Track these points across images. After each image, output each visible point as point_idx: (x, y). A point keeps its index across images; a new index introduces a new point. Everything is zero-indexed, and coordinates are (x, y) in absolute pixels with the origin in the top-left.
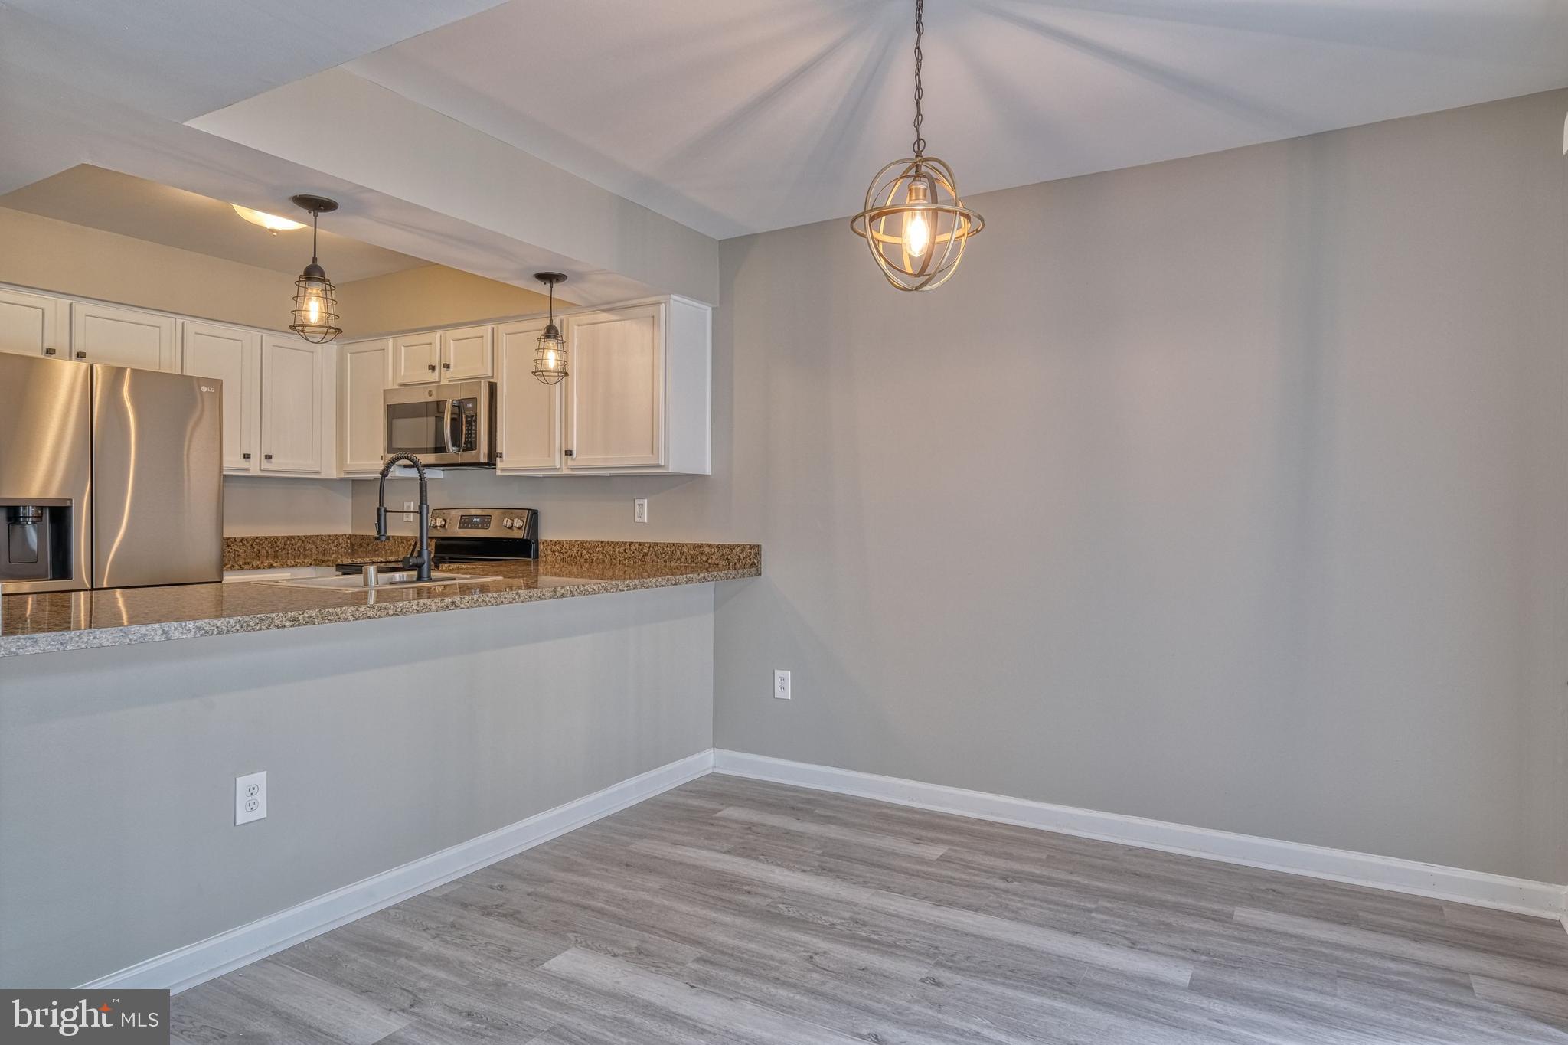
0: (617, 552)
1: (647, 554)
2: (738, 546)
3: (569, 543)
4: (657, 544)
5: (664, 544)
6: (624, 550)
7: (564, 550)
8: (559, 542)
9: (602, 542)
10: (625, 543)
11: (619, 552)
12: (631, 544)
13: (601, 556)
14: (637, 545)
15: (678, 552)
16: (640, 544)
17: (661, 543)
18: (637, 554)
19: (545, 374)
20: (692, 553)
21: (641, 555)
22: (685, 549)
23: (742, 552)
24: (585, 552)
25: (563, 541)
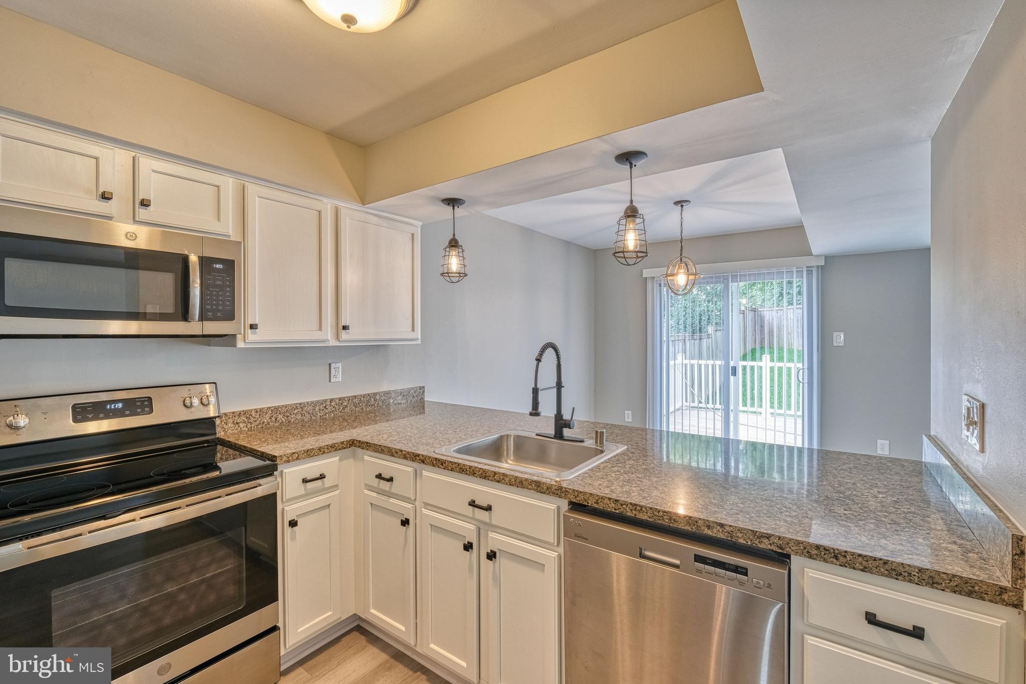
0: (317, 410)
1: (346, 406)
2: (413, 388)
3: (261, 412)
4: (355, 397)
5: (361, 396)
6: (325, 407)
7: (252, 419)
8: (245, 412)
9: (300, 404)
10: (325, 401)
11: (320, 410)
12: (331, 400)
13: (299, 417)
14: (337, 401)
15: (373, 399)
16: (340, 399)
17: (358, 396)
18: (337, 408)
19: (450, 275)
20: (383, 398)
21: (341, 408)
22: (378, 397)
23: (415, 392)
24: (280, 417)
25: (251, 411)
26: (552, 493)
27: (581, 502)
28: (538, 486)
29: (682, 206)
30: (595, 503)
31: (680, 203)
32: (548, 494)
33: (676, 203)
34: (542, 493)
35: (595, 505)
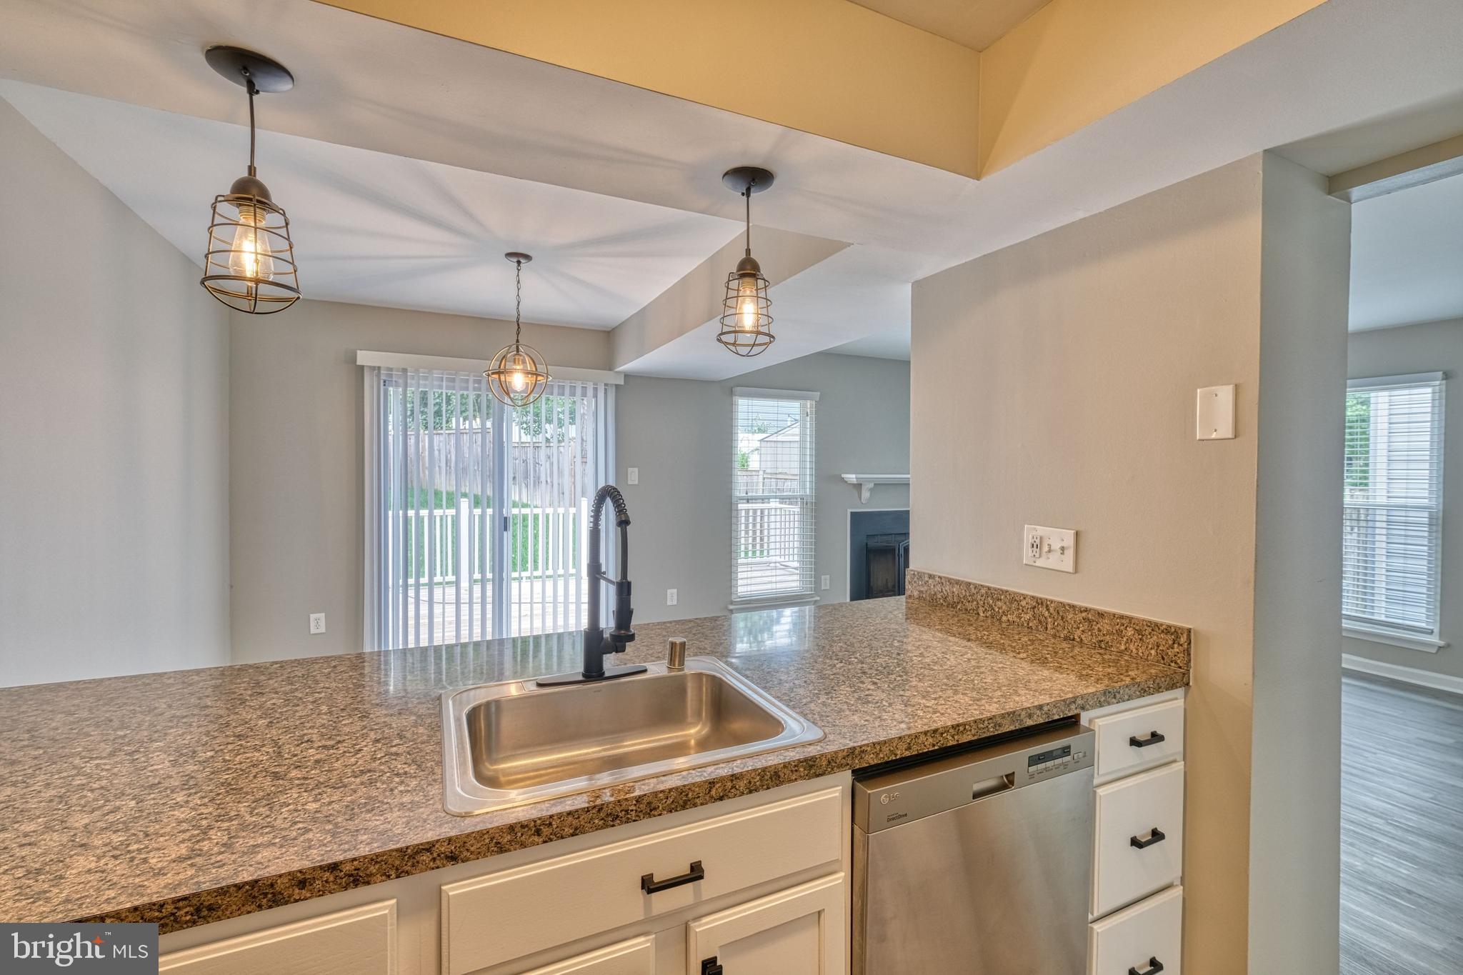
26: (838, 767)
27: (886, 758)
28: (811, 767)
29: (519, 262)
30: (906, 750)
31: (519, 257)
32: (829, 773)
33: (509, 255)
34: (821, 775)
35: (907, 752)
